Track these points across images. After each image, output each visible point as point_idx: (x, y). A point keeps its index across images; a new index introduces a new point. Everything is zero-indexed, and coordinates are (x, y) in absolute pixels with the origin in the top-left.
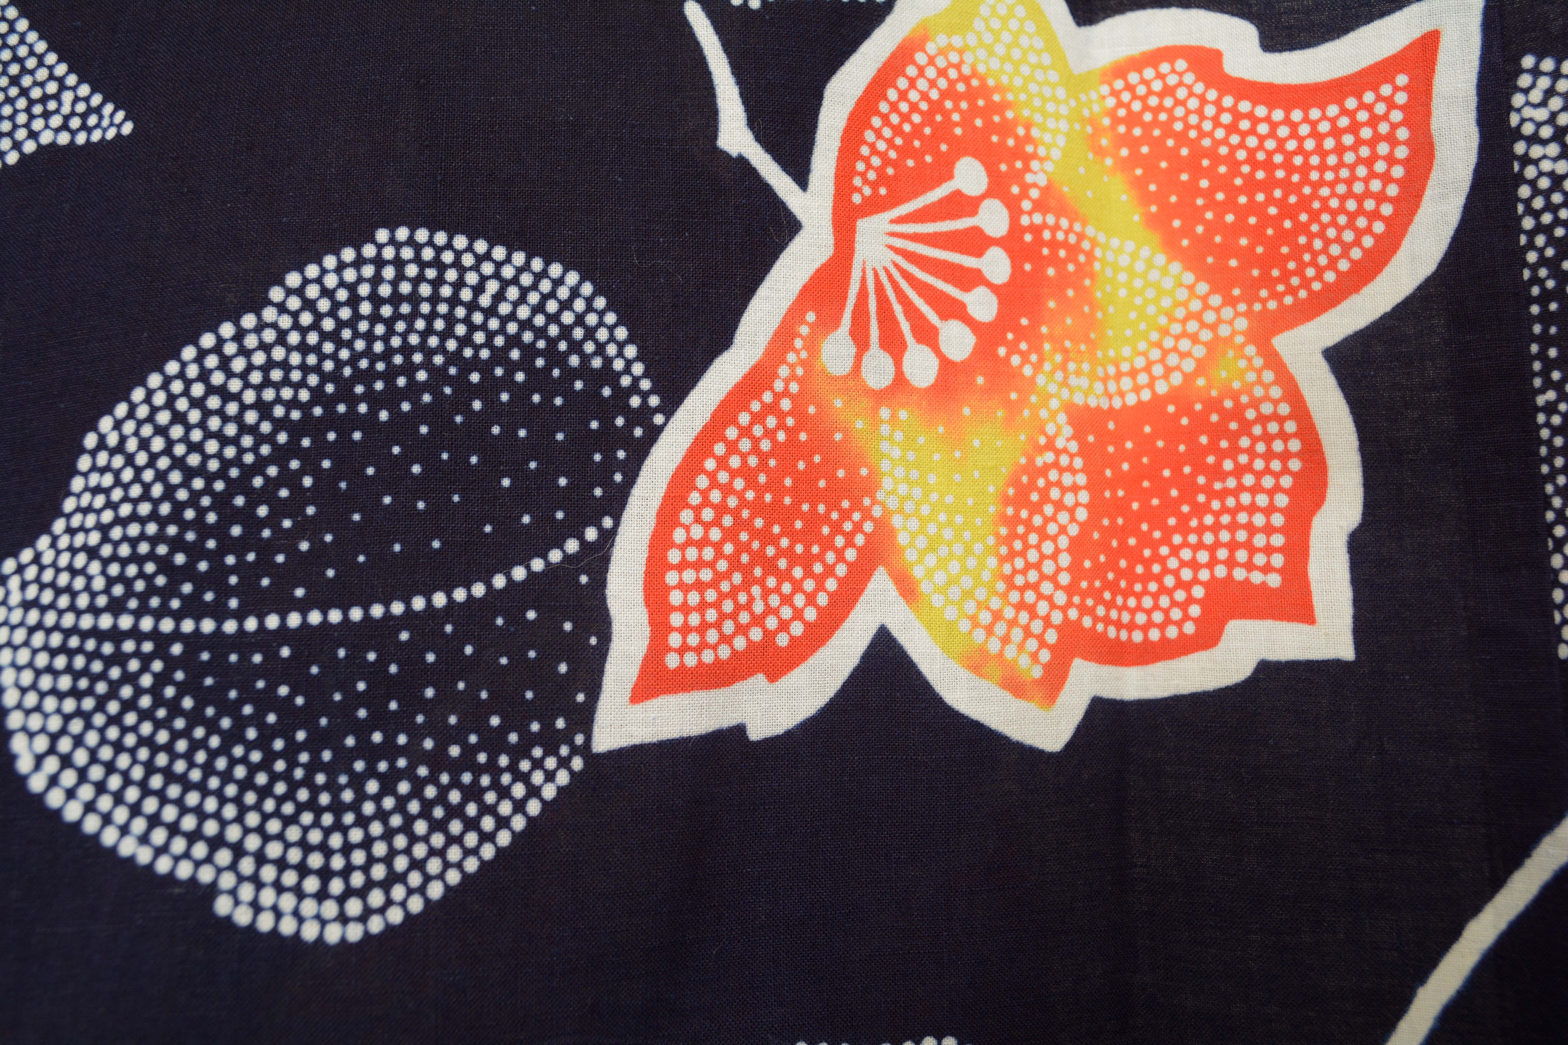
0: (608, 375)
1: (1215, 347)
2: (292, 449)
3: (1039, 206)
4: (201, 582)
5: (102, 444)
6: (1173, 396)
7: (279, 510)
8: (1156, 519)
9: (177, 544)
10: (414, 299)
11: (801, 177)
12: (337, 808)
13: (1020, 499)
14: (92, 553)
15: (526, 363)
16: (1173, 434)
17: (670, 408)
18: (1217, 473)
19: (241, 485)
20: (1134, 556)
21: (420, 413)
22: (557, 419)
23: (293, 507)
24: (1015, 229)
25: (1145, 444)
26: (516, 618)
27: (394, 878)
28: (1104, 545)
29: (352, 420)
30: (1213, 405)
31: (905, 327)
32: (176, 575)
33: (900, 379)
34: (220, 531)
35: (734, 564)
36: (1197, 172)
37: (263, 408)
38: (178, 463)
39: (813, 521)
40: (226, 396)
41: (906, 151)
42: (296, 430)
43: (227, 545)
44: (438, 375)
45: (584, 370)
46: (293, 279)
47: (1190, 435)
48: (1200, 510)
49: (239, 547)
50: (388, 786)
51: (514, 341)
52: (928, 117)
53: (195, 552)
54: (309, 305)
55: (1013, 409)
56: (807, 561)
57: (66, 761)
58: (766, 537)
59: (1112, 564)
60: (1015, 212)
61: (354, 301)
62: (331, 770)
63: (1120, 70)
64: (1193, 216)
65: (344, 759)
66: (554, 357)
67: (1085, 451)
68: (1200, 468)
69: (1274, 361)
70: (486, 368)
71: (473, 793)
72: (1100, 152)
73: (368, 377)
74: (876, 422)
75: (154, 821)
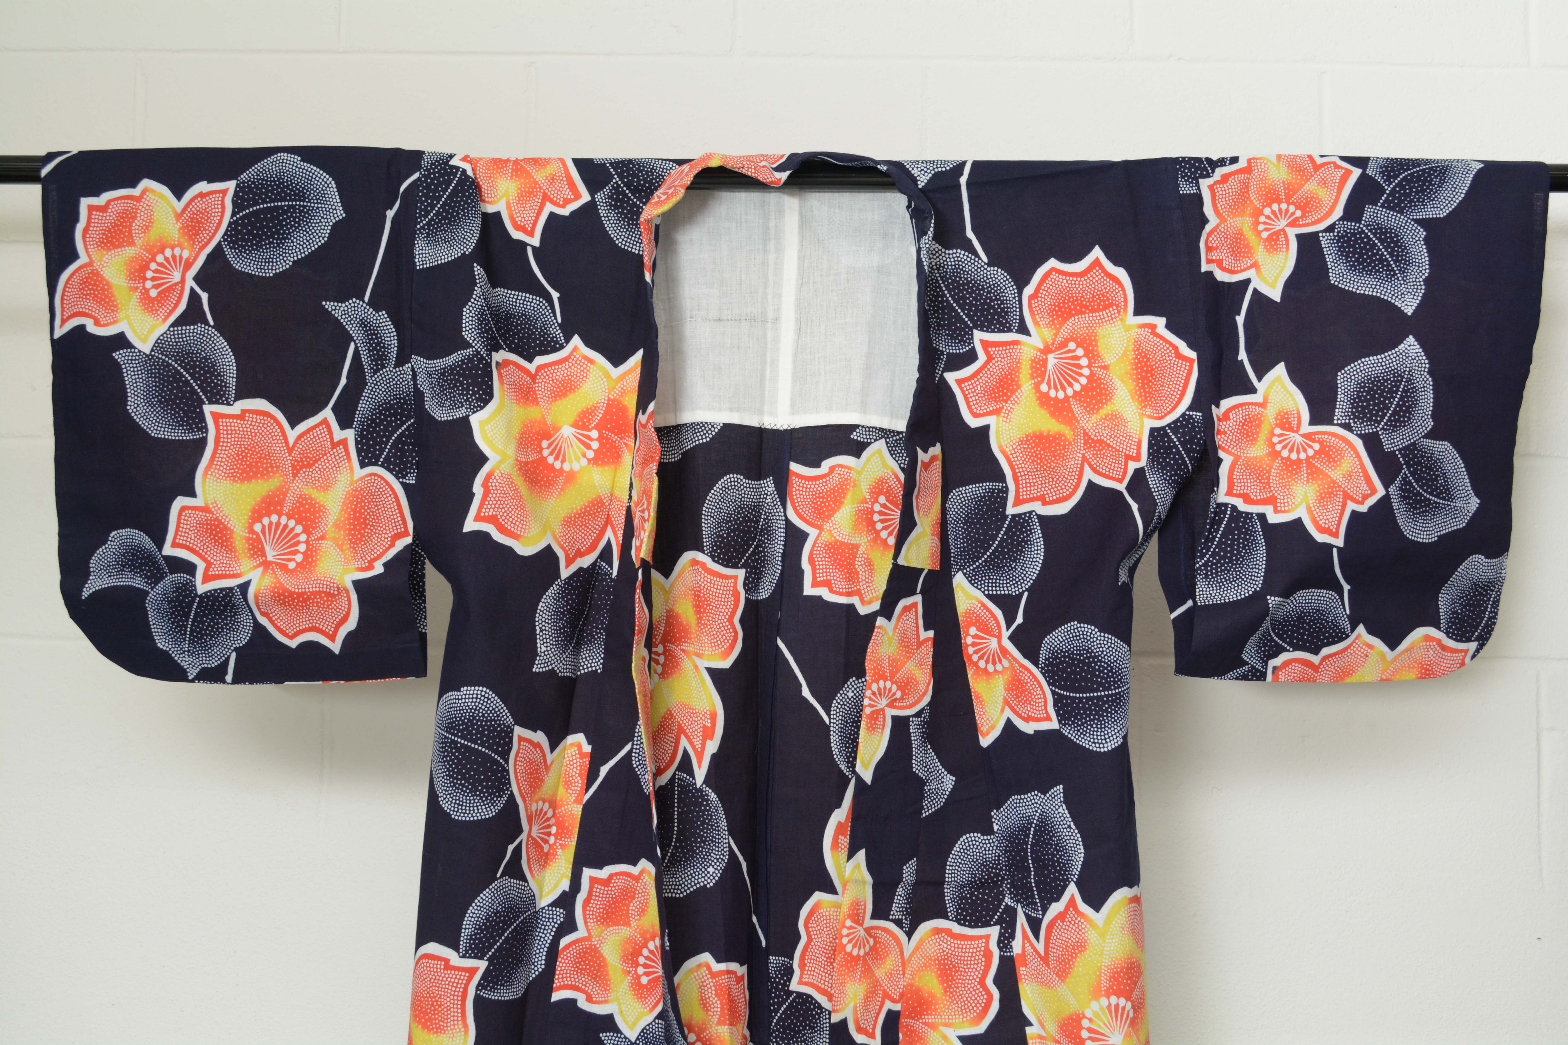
0: (231, 248)
2: (287, 234)
4: (303, 211)
10: (265, 262)
15: (246, 250)
29: (277, 239)
34: (300, 220)
41: (167, 297)
43: (299, 218)
49: (296, 217)
54: (285, 261)
58: (202, 218)
73: (274, 247)
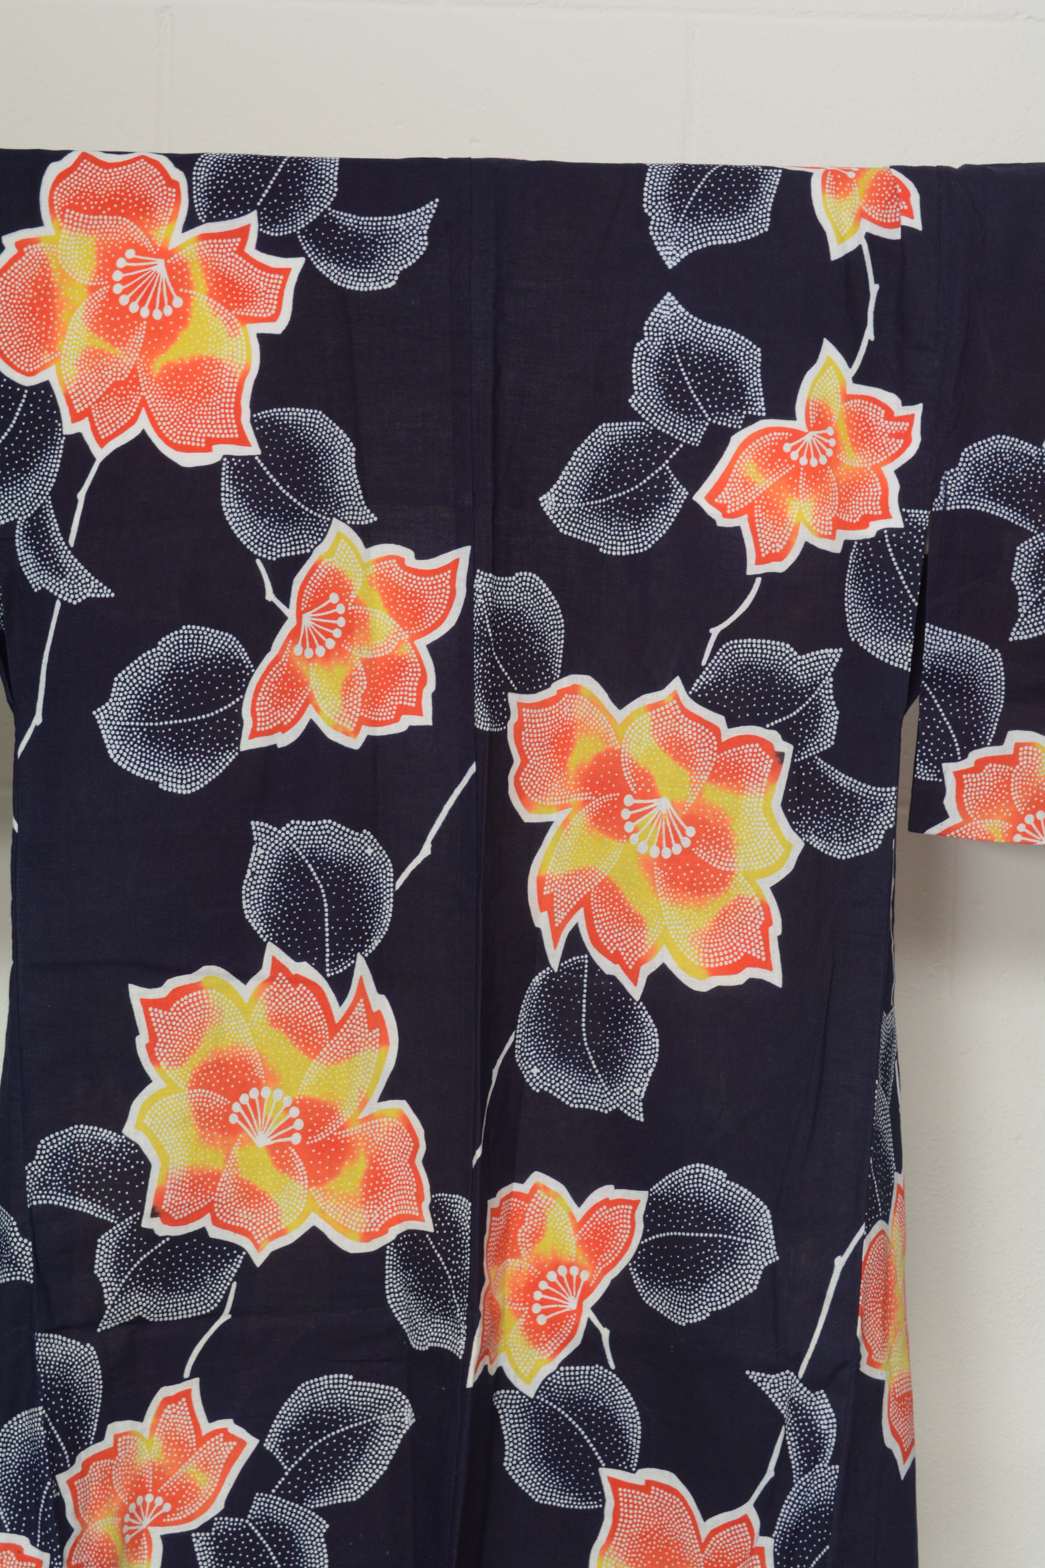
1: (401, 642)
3: (354, 604)
5: (119, 680)
6: (390, 655)
7: (165, 696)
8: (385, 688)
9: (142, 705)
11: (287, 604)
12: (184, 764)
13: (348, 684)
14: (122, 707)
16: (390, 666)
17: (255, 667)
18: (400, 677)
19: (155, 691)
20: (379, 698)
21: (196, 672)
22: (228, 672)
23: (167, 695)
24: (347, 611)
25: (382, 668)
26: (221, 720)
27: (197, 780)
28: (371, 695)
30: (399, 658)
31: (316, 641)
32: (143, 712)
33: (315, 656)
35: (273, 705)
36: (398, 593)
37: (159, 672)
38: (140, 686)
39: (293, 693)
40: (150, 669)
42: (167, 677)
44: (199, 662)
45: (234, 660)
46: (163, 639)
47: (393, 666)
48: (396, 686)
50: (194, 760)
51: (217, 653)
52: (322, 583)
53: (147, 707)
55: (346, 660)
56: (291, 703)
57: (122, 755)
59: (373, 700)
60: (347, 606)
61: (178, 644)
62: (182, 756)
63: (378, 561)
64: (396, 605)
65: (184, 754)
66: (227, 657)
67: (366, 670)
68: (396, 675)
69: (414, 647)
70: (211, 660)
71: (213, 761)
72: (372, 585)
74: (308, 667)
75: (144, 768)
